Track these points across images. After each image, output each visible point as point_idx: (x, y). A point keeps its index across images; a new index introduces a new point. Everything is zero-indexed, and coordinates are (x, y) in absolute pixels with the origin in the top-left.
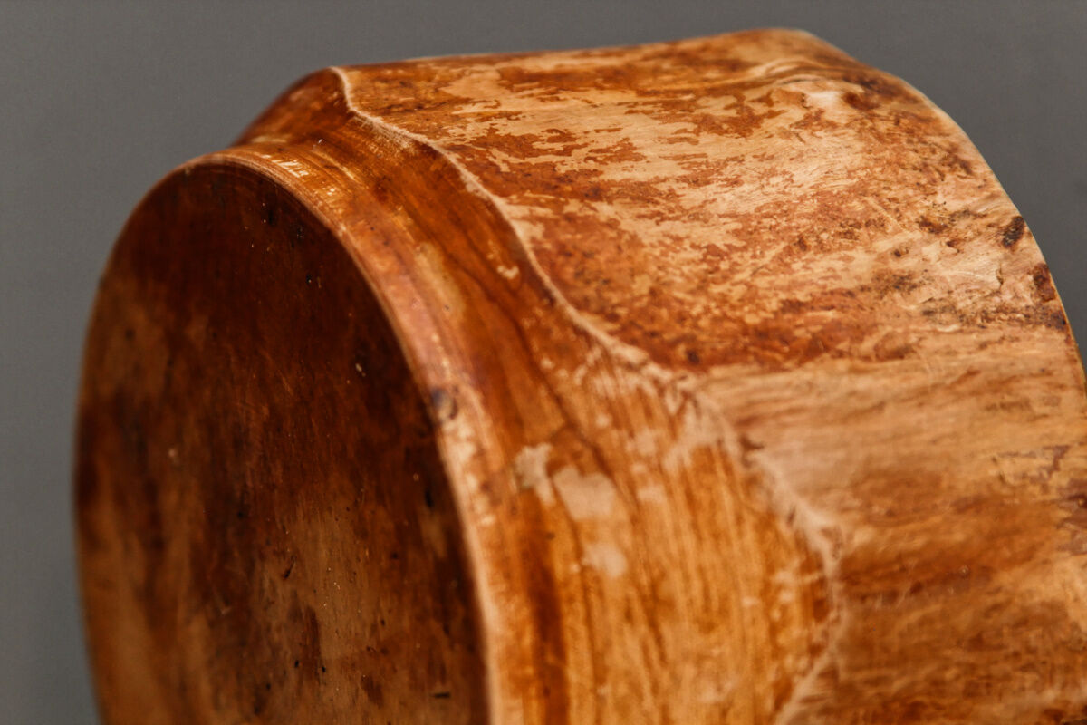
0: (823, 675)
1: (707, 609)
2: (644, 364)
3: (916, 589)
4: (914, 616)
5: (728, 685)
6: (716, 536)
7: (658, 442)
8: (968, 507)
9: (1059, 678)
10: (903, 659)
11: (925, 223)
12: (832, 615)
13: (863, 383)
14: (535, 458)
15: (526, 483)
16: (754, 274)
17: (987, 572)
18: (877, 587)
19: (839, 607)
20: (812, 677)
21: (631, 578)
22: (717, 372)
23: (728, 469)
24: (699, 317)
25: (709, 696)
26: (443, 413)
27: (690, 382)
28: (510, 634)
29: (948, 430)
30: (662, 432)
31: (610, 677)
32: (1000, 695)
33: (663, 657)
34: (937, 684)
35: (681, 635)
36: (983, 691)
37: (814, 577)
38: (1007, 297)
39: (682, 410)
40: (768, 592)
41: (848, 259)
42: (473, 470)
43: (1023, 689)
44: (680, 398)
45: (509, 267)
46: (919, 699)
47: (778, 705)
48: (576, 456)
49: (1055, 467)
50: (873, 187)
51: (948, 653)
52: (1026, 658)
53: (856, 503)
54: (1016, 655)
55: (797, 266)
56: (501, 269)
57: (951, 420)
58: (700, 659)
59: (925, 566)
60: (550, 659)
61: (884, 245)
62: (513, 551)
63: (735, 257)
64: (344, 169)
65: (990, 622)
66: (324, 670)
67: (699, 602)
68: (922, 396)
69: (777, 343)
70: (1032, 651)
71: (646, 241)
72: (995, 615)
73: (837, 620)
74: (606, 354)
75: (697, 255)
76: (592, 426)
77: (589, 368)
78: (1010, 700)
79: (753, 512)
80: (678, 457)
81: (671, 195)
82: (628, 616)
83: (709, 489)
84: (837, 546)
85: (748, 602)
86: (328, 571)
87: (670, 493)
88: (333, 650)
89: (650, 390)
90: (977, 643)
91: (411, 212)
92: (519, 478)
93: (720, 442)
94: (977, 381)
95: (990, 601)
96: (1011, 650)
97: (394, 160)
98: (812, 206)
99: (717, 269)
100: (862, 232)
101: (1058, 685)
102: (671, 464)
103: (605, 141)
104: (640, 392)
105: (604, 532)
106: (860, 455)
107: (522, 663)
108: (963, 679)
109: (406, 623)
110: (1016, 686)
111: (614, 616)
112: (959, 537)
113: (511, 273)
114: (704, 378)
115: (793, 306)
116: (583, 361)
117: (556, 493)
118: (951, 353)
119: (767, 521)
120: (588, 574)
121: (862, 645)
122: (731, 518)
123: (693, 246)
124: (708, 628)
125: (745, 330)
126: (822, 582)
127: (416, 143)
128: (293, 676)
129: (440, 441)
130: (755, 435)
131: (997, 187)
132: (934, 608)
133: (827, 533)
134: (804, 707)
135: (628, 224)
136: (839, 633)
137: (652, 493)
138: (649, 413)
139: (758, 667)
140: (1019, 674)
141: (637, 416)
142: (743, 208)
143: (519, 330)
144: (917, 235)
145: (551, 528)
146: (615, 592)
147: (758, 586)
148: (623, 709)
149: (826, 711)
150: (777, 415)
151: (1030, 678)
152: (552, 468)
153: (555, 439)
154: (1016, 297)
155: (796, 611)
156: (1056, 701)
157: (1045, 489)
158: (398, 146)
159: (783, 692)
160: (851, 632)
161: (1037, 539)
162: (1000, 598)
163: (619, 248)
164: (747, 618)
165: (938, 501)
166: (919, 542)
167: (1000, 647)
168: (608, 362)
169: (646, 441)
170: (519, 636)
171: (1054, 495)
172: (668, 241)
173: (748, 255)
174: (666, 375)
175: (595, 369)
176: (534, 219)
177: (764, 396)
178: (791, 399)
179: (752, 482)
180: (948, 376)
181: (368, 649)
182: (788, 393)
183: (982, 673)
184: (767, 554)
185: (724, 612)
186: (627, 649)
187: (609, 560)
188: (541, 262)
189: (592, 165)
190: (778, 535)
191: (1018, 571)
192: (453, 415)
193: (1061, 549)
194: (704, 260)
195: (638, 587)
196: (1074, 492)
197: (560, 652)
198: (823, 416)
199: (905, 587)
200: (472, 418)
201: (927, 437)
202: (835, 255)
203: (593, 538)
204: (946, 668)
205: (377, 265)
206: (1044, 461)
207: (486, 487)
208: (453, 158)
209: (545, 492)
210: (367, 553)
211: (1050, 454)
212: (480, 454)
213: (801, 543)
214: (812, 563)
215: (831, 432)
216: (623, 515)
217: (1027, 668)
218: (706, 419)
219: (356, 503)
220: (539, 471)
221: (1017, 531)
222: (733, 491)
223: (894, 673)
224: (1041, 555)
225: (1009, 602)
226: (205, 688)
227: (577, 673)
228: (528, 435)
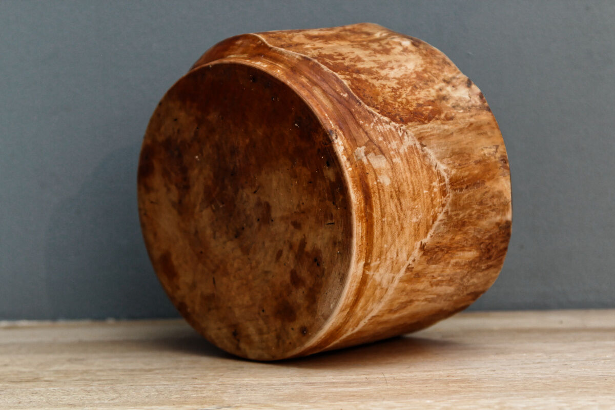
0: (445, 213)
1: (414, 194)
2: (390, 122)
3: (467, 187)
4: (466, 195)
5: (420, 217)
6: (416, 172)
7: (397, 144)
8: (478, 163)
9: (501, 213)
10: (464, 208)
11: (444, 81)
12: (448, 195)
13: (446, 127)
14: (361, 150)
15: (359, 158)
16: (406, 96)
17: (483, 182)
18: (458, 187)
19: (449, 193)
20: (442, 213)
21: (392, 185)
22: (410, 124)
23: (418, 152)
24: (398, 108)
25: (415, 220)
26: (334, 137)
27: (404, 127)
28: (358, 203)
29: (470, 141)
30: (398, 142)
31: (386, 215)
32: (486, 218)
33: (401, 209)
34: (470, 215)
35: (406, 202)
36: (482, 217)
37: (443, 184)
38: (473, 102)
39: (403, 135)
40: (430, 188)
41: (429, 91)
42: (344, 154)
43: (492, 216)
44: (402, 132)
45: (345, 94)
46: (466, 220)
47: (433, 223)
48: (373, 150)
49: (496, 152)
50: (428, 70)
51: (474, 206)
52: (493, 207)
53: (451, 162)
54: (490, 206)
55: (416, 93)
56: (342, 94)
57: (470, 138)
58: (412, 209)
59: (469, 181)
60: (368, 211)
61: (437, 87)
62: (357, 178)
63: (400, 90)
64: (277, 64)
65: (485, 196)
66: (272, 221)
67: (412, 192)
68: (461, 131)
69: (420, 116)
70: (495, 205)
71: (377, 86)
72: (486, 194)
73: (449, 196)
74: (379, 119)
75: (390, 90)
76: (377, 140)
77: (374, 123)
78: (488, 220)
79: (425, 165)
80: (403, 149)
81: (377, 72)
82: (391, 197)
83: (413, 158)
84: (449, 174)
85: (425, 192)
86: (276, 190)
87: (402, 160)
88: (276, 214)
89: (394, 129)
90: (481, 203)
91: (307, 77)
92: (357, 157)
93: (415, 144)
94: (473, 126)
95: (485, 190)
96: (489, 205)
97: (295, 61)
98: (414, 76)
99: (396, 94)
100: (429, 83)
101: (500, 215)
102: (401, 151)
103: (352, 56)
104: (390, 129)
105: (383, 172)
106: (450, 148)
107: (361, 212)
108: (477, 214)
109: (315, 203)
110: (490, 216)
111: (387, 197)
112: (476, 172)
113: (346, 95)
114: (407, 126)
115: (419, 105)
116: (373, 121)
117: (368, 161)
118: (464, 118)
119: (429, 168)
120: (379, 184)
121: (455, 204)
122: (420, 167)
123: (389, 87)
124: (414, 200)
125: (411, 112)
126: (445, 185)
127: (301, 57)
128: (256, 224)
129: (334, 146)
130: (424, 143)
131: (458, 70)
132: (471, 193)
133: (445, 171)
134: (440, 222)
135: (370, 81)
136: (450, 200)
137: (397, 160)
138: (394, 137)
139: (428, 211)
140: (491, 212)
141: (391, 138)
142: (398, 76)
143: (351, 113)
144: (443, 84)
145: (367, 172)
146: (387, 190)
147: (428, 187)
148: (390, 225)
149: (444, 224)
150: (428, 136)
151: (494, 213)
152: (366, 153)
153: (366, 145)
154: (476, 102)
155: (438, 194)
156: (500, 220)
157: (495, 158)
158: (294, 57)
159: (435, 218)
160: (452, 200)
161: (495, 172)
162: (487, 190)
163: (371, 88)
164: (425, 197)
165: (470, 161)
166: (467, 173)
167: (487, 204)
168: (380, 121)
169: (394, 144)
170: (360, 204)
171: (497, 160)
172: (382, 86)
173: (403, 90)
174: (397, 125)
175: (377, 123)
176: (347, 79)
177: (423, 131)
178: (430, 132)
179: (425, 156)
180: (466, 125)
181: (295, 212)
182: (429, 130)
183: (482, 212)
184: (430, 177)
185: (419, 195)
186: (391, 207)
187: (385, 180)
188: (354, 92)
189: (352, 63)
190: (433, 172)
191: (491, 182)
192: (336, 138)
193: (501, 175)
194: (392, 92)
195: (394, 188)
196: (502, 158)
197: (371, 209)
198: (439, 136)
199: (464, 187)
200: (342, 139)
201: (465, 142)
202: (425, 90)
203: (380, 174)
204: (473, 211)
205: (303, 94)
206: (494, 149)
207: (348, 159)
208: (316, 61)
209: (365, 161)
210: (297, 182)
211: (495, 147)
212: (345, 149)
213: (439, 174)
214: (442, 180)
215: (443, 141)
216: (389, 167)
217: (493, 210)
218: (410, 137)
219: (292, 167)
220: (363, 154)
221: (490, 170)
222: (419, 158)
223: (461, 212)
224: (496, 177)
225: (489, 191)
226: (209, 232)
227: (376, 214)
228: (358, 144)
